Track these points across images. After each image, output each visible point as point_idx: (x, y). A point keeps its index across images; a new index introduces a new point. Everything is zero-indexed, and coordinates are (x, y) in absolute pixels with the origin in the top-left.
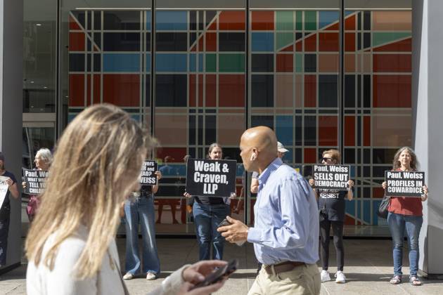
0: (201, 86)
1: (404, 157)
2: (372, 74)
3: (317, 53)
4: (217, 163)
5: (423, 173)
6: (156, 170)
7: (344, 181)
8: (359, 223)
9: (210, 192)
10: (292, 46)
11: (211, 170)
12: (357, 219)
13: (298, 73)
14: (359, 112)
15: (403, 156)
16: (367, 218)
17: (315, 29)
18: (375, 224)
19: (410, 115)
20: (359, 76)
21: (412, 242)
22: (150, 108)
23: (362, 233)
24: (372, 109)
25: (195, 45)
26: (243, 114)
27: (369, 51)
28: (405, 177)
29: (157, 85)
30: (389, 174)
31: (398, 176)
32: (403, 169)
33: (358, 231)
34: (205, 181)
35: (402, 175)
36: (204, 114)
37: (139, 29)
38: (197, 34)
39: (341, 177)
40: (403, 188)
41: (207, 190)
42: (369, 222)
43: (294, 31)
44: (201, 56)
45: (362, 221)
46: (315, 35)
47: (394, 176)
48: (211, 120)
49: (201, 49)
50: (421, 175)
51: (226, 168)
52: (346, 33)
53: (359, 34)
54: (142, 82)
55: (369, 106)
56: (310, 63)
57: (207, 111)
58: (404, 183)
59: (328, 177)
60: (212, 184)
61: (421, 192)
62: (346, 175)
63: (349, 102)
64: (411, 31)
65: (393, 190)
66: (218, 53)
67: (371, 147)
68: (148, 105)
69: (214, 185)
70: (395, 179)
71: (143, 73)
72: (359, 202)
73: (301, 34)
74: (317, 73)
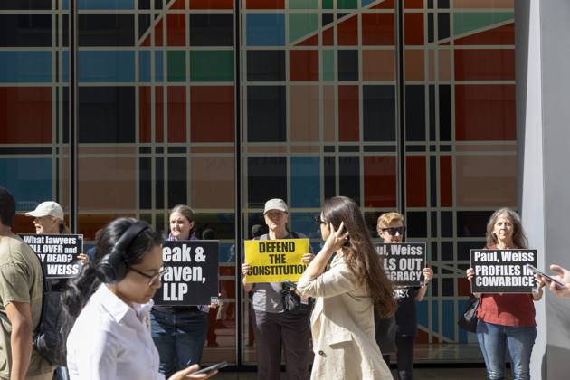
0: (159, 105)
1: (503, 227)
2: (453, 83)
3: (360, 48)
4: (184, 246)
5: (535, 252)
6: (79, 252)
7: (415, 270)
8: (436, 340)
9: (174, 298)
10: (317, 36)
11: (174, 260)
12: (431, 334)
13: (328, 83)
14: (433, 148)
15: (500, 224)
16: (449, 332)
17: (356, 7)
18: (463, 341)
19: (514, 153)
20: (432, 88)
21: (518, 370)
22: (68, 145)
23: (441, 357)
24: (453, 143)
25: (149, 36)
26: (233, 155)
27: (448, 43)
28: (504, 260)
29: (80, 105)
30: (477, 255)
31: (493, 257)
32: (500, 246)
33: (433, 354)
34: (166, 279)
35: (499, 256)
36: (166, 155)
37: (50, 8)
38: (152, 17)
39: (410, 264)
40: (502, 278)
41: (169, 295)
42: (453, 339)
43: (320, 11)
44: (159, 54)
45: (441, 338)
46: (356, 17)
47: (485, 257)
48: (178, 166)
49: (159, 42)
50: (531, 255)
51: (200, 255)
52: (406, 14)
53: (431, 15)
54: (57, 101)
55: (450, 139)
56: (348, 66)
57: (171, 150)
58: (503, 269)
59: (388, 264)
60: (177, 283)
61: (531, 285)
62: (419, 260)
63: (415, 131)
64: (512, 10)
65: (484, 282)
66: (188, 48)
67: (455, 209)
68: (65, 141)
69: (181, 285)
70: (488, 264)
71: (57, 85)
72: (435, 303)
73: (332, 15)
74: (361, 83)
